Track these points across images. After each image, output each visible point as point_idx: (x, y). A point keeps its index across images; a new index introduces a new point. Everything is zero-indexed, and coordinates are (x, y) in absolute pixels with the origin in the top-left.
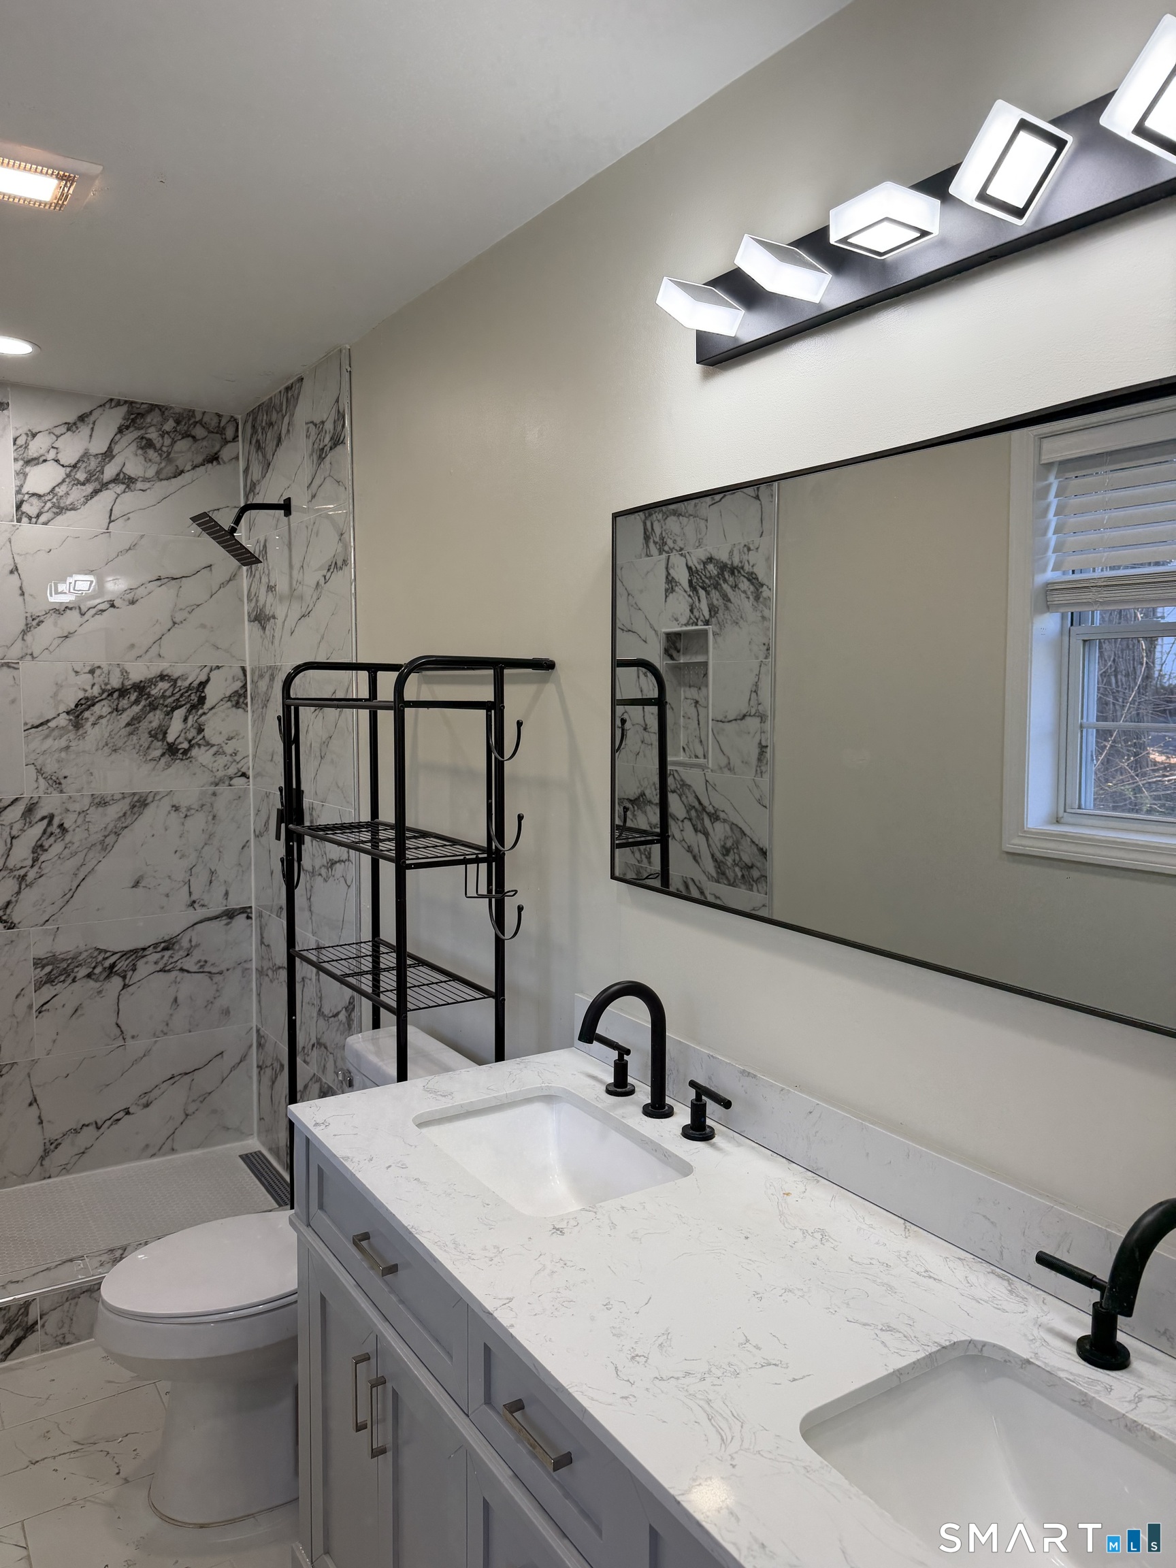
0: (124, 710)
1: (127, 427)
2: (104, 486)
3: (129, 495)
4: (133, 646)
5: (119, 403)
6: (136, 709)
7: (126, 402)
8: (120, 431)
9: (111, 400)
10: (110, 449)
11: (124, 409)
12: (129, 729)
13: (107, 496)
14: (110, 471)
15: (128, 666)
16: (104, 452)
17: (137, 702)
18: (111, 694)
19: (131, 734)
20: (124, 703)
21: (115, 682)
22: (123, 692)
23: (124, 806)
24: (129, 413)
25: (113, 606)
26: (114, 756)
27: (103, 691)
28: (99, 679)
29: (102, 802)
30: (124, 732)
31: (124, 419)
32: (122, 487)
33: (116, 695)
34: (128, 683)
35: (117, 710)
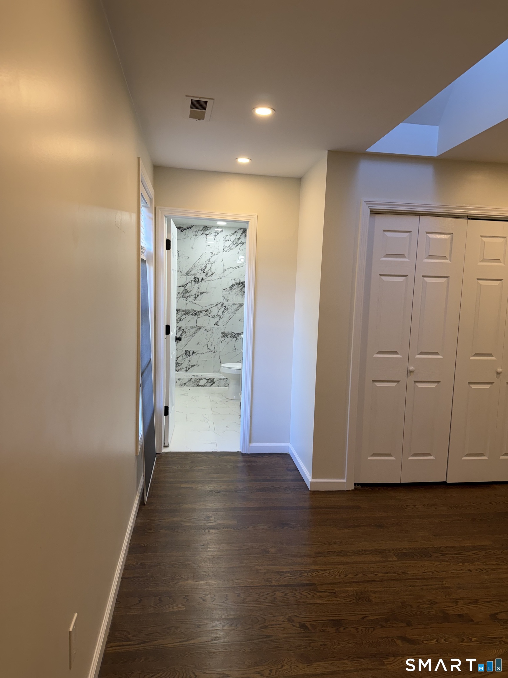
0: (239, 287)
1: (243, 233)
2: (238, 244)
3: (243, 246)
4: (242, 275)
5: (242, 229)
6: (241, 287)
7: (243, 228)
8: (242, 234)
9: (241, 228)
10: (240, 237)
11: (243, 230)
12: (240, 291)
13: (239, 246)
14: (240, 242)
15: (240, 279)
16: (239, 238)
17: (242, 286)
18: (237, 284)
19: (240, 292)
20: (239, 286)
21: (238, 282)
22: (239, 284)
23: (238, 305)
24: (244, 230)
25: (239, 267)
26: (237, 296)
27: (236, 283)
28: (235, 281)
29: (234, 304)
30: (239, 291)
31: (243, 231)
32: (242, 244)
33: (238, 284)
34: (240, 282)
35: (238, 287)
